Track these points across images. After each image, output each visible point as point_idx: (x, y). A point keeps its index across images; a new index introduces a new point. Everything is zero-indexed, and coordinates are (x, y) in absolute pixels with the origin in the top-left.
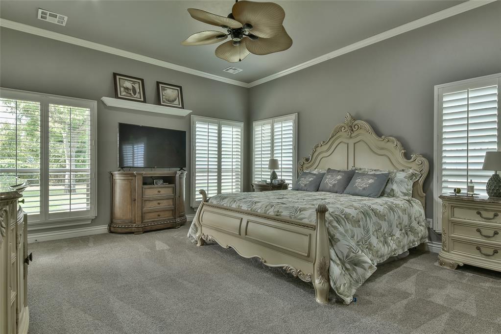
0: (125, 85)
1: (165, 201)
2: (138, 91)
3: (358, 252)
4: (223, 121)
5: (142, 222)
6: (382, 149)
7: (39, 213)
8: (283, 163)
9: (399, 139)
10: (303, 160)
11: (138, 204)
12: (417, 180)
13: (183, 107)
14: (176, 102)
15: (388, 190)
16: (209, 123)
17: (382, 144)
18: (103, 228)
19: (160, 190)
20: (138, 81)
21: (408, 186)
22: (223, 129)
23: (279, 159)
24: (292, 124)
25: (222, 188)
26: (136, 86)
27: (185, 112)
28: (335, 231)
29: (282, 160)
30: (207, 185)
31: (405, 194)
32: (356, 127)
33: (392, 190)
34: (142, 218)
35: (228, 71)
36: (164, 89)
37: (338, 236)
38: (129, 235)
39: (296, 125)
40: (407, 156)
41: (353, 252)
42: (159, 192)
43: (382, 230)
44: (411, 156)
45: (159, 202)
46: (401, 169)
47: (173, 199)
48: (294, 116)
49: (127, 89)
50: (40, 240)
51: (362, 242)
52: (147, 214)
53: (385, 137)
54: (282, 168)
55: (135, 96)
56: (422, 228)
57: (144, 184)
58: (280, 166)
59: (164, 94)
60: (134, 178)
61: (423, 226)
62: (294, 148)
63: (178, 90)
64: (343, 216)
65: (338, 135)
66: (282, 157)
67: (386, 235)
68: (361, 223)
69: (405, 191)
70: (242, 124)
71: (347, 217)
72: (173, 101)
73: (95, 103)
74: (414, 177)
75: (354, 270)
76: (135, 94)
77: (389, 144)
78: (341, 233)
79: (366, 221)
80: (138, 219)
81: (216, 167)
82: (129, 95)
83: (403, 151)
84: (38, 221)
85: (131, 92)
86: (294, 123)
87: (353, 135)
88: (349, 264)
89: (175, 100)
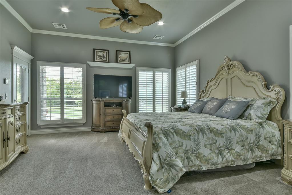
0: (99, 55)
1: (117, 116)
2: (105, 56)
3: (172, 157)
4: (156, 69)
5: (104, 127)
6: (249, 81)
7: (60, 119)
8: (191, 93)
9: (262, 73)
10: (201, 91)
11: (102, 117)
12: (274, 106)
13: (130, 63)
14: (127, 60)
15: (246, 114)
16: (146, 71)
17: (249, 78)
18: (88, 129)
19: (114, 109)
20: (106, 51)
21: (264, 111)
22: (156, 74)
23: (188, 91)
24: (195, 67)
25: (156, 109)
26: (105, 54)
27: (131, 66)
28: (160, 141)
29: (190, 92)
30: (146, 107)
31: (260, 118)
32: (232, 66)
33: (250, 114)
34: (104, 125)
35: (156, 38)
36: (120, 54)
37: (161, 144)
38: (98, 133)
39: (197, 68)
40: (267, 87)
41: (169, 157)
42: (113, 111)
43: (217, 144)
44: (270, 86)
45: (113, 116)
46: (262, 97)
47: (121, 115)
48: (196, 62)
49: (100, 56)
50: (61, 132)
51: (191, 152)
52: (107, 122)
53: (251, 72)
54: (190, 97)
55: (104, 60)
56: (273, 146)
57: (105, 106)
58: (189, 96)
59: (120, 57)
60: (100, 103)
61: (275, 145)
62: (197, 84)
63: (128, 54)
64: (173, 131)
65: (220, 73)
66: (190, 90)
67: (223, 148)
68: (192, 137)
69: (260, 115)
70: (170, 70)
71: (177, 132)
72: (125, 60)
73: (85, 65)
74: (272, 104)
75: (170, 170)
76: (104, 58)
77: (254, 78)
78: (163, 143)
79: (198, 136)
80: (102, 124)
81: (152, 97)
82: (101, 59)
83: (264, 83)
84: (60, 123)
85: (102, 58)
86: (197, 66)
87: (230, 72)
88: (166, 165)
89: (126, 59)
